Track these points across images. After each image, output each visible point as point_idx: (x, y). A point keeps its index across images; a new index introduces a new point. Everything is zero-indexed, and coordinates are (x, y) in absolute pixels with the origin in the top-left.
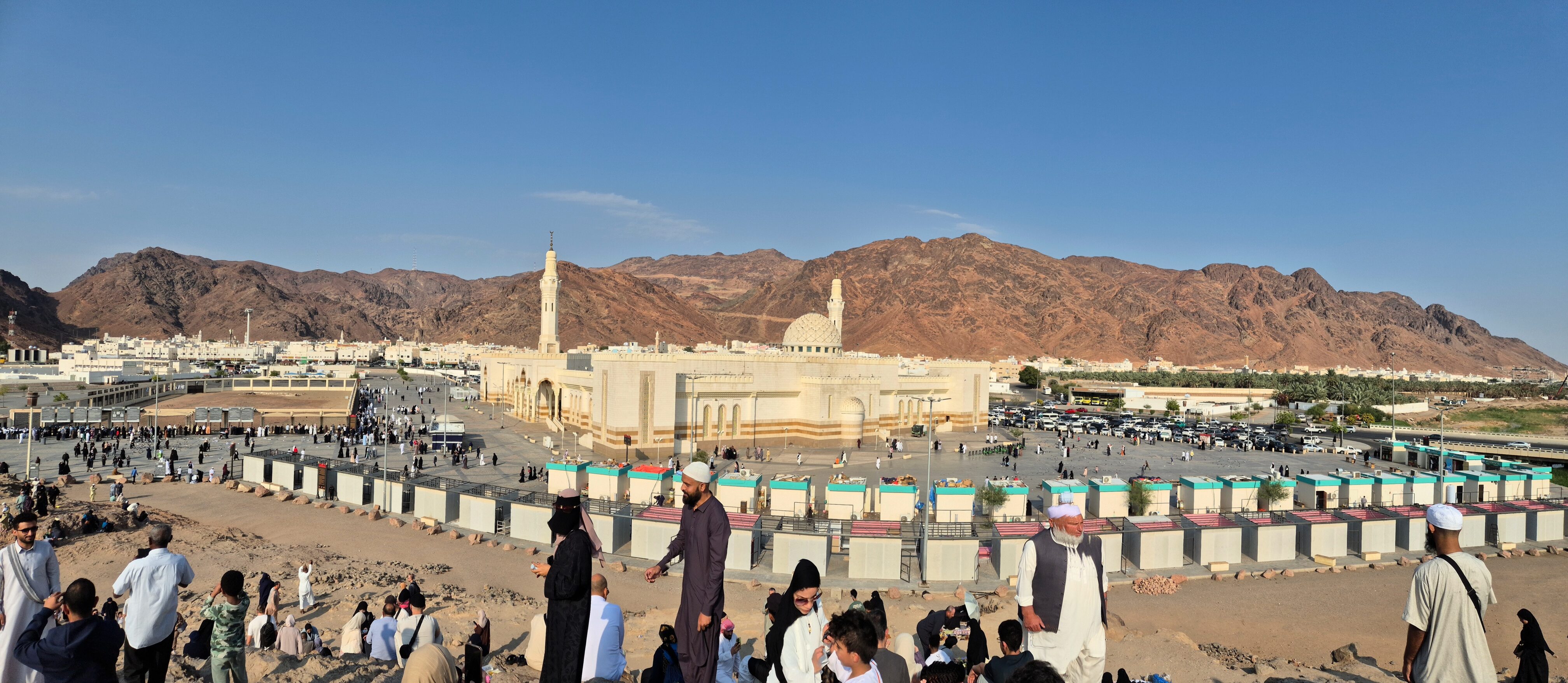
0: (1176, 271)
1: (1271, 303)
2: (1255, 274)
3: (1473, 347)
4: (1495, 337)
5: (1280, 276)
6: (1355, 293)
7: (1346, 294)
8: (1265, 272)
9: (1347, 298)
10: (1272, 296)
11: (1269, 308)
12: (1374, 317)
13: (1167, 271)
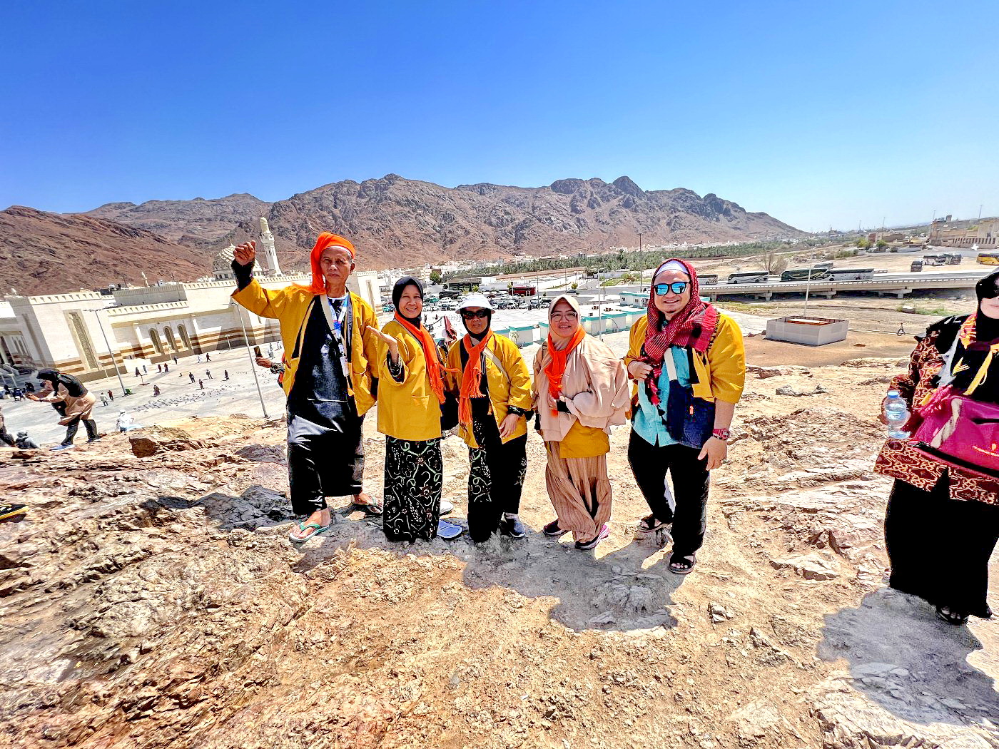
0: (532, 189)
1: (599, 205)
2: (588, 185)
3: (734, 222)
4: (749, 213)
5: (605, 185)
6: (657, 192)
7: (651, 193)
8: (595, 182)
9: (652, 196)
10: (599, 200)
11: (598, 209)
12: (668, 208)
13: (527, 189)
